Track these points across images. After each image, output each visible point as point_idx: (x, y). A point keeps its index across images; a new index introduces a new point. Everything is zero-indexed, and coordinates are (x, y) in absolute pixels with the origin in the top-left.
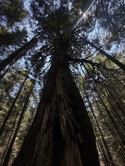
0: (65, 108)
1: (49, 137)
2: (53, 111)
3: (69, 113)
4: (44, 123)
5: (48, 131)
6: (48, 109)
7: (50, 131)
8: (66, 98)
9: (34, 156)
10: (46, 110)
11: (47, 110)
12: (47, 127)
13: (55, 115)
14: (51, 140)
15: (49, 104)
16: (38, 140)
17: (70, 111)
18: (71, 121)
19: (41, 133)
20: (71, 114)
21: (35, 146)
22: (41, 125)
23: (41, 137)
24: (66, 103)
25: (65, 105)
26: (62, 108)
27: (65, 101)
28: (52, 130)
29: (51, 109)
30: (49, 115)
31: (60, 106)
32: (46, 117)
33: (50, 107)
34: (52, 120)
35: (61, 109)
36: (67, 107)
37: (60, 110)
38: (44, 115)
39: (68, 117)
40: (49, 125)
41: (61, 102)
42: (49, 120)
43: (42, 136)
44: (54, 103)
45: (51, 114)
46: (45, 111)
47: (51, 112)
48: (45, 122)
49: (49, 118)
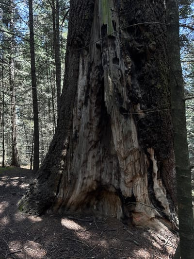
0: (116, 60)
1: (91, 111)
2: (93, 68)
3: (124, 69)
4: (80, 91)
5: (89, 102)
6: (83, 64)
7: (91, 102)
8: (120, 33)
9: (74, 131)
10: (81, 66)
11: (83, 68)
12: (87, 97)
13: (99, 75)
14: (94, 114)
15: (86, 53)
16: (75, 114)
17: (126, 64)
18: (125, 85)
19: (78, 107)
20: (126, 72)
21: (72, 121)
22: (76, 94)
23: (79, 111)
24: (118, 47)
25: (116, 52)
26: (108, 60)
27: (117, 42)
28: (94, 101)
29: (91, 64)
30: (88, 77)
31: (106, 55)
32: (82, 81)
33: (87, 60)
34: (93, 85)
35: (106, 62)
36: (119, 57)
37: (106, 66)
38: (77, 77)
39: (119, 78)
40: (89, 94)
41: (107, 47)
42: (88, 86)
43: (80, 109)
44: (94, 50)
45: (91, 74)
46: (78, 70)
47: (90, 70)
48: (82, 89)
49: (88, 82)
